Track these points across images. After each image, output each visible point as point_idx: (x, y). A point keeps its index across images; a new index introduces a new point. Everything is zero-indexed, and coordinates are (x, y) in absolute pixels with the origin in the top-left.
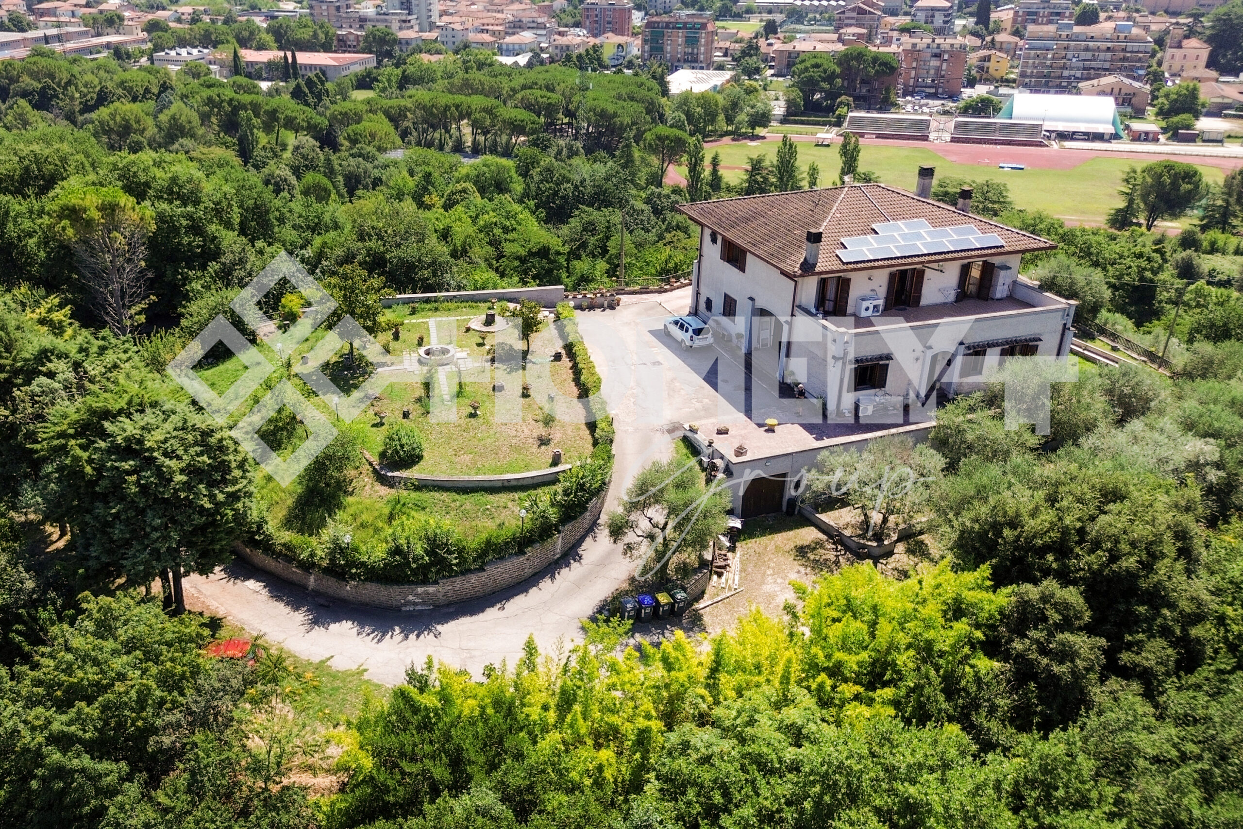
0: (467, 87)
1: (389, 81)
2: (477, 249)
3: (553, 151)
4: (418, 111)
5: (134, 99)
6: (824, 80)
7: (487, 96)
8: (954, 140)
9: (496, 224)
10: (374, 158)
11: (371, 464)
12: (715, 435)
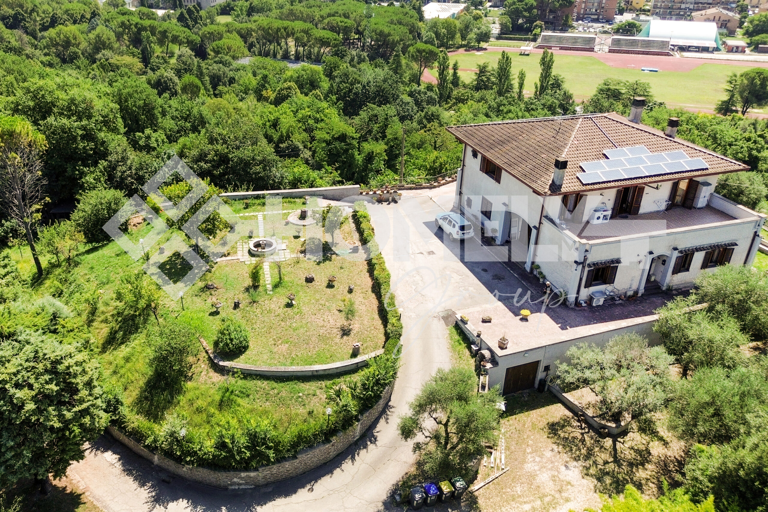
0: (292, 16)
1: (241, 10)
2: (297, 135)
3: (348, 59)
4: (259, 32)
5: (75, 22)
6: (525, 10)
7: (305, 21)
8: (610, 51)
9: (310, 117)
10: (230, 64)
11: (207, 352)
12: (481, 323)
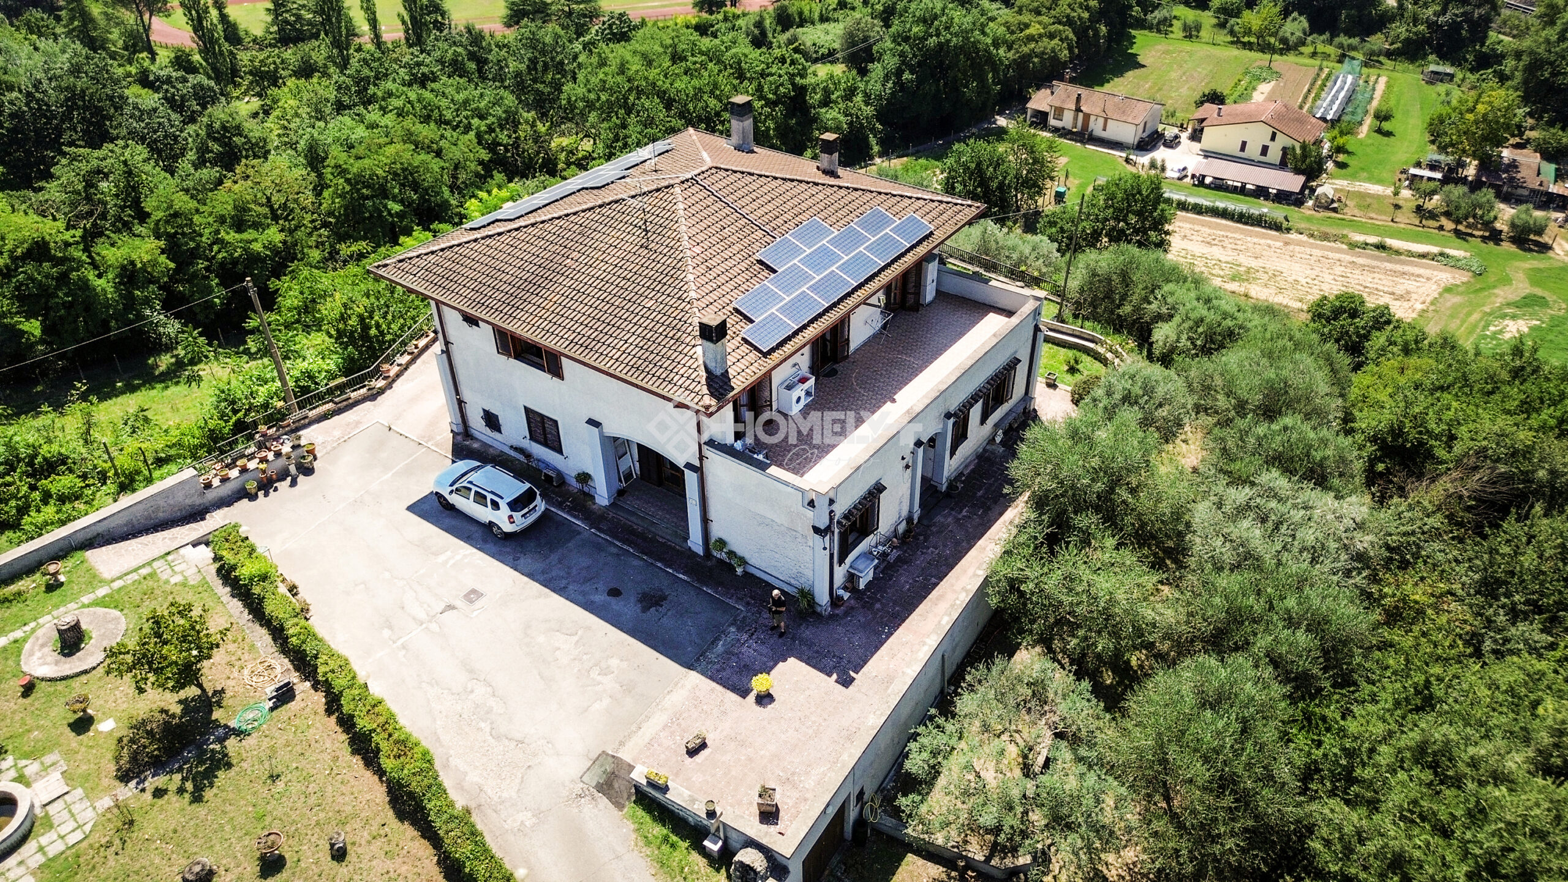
12: (688, 760)
